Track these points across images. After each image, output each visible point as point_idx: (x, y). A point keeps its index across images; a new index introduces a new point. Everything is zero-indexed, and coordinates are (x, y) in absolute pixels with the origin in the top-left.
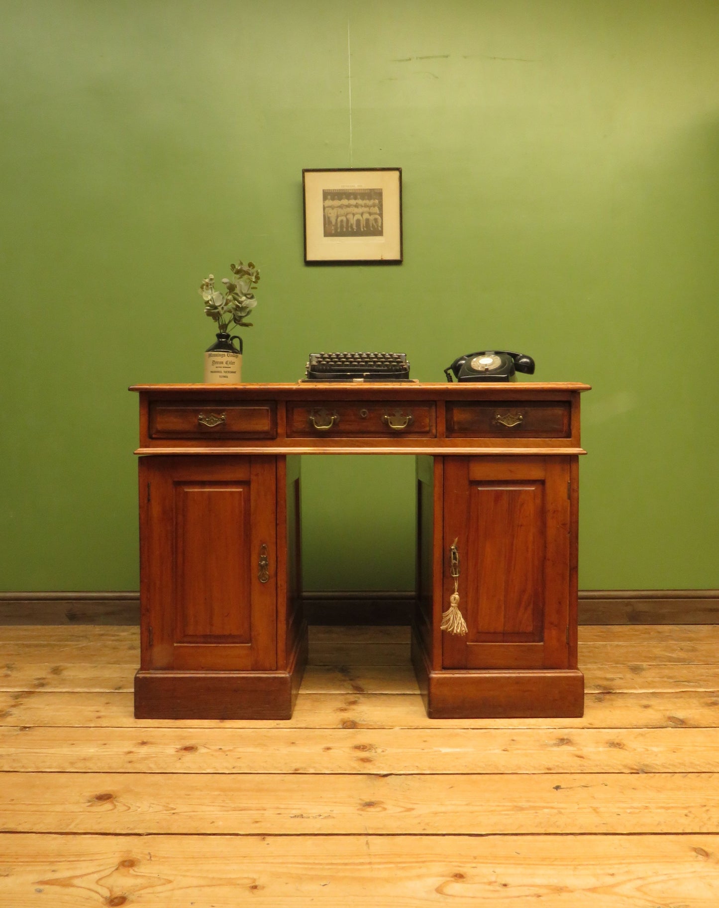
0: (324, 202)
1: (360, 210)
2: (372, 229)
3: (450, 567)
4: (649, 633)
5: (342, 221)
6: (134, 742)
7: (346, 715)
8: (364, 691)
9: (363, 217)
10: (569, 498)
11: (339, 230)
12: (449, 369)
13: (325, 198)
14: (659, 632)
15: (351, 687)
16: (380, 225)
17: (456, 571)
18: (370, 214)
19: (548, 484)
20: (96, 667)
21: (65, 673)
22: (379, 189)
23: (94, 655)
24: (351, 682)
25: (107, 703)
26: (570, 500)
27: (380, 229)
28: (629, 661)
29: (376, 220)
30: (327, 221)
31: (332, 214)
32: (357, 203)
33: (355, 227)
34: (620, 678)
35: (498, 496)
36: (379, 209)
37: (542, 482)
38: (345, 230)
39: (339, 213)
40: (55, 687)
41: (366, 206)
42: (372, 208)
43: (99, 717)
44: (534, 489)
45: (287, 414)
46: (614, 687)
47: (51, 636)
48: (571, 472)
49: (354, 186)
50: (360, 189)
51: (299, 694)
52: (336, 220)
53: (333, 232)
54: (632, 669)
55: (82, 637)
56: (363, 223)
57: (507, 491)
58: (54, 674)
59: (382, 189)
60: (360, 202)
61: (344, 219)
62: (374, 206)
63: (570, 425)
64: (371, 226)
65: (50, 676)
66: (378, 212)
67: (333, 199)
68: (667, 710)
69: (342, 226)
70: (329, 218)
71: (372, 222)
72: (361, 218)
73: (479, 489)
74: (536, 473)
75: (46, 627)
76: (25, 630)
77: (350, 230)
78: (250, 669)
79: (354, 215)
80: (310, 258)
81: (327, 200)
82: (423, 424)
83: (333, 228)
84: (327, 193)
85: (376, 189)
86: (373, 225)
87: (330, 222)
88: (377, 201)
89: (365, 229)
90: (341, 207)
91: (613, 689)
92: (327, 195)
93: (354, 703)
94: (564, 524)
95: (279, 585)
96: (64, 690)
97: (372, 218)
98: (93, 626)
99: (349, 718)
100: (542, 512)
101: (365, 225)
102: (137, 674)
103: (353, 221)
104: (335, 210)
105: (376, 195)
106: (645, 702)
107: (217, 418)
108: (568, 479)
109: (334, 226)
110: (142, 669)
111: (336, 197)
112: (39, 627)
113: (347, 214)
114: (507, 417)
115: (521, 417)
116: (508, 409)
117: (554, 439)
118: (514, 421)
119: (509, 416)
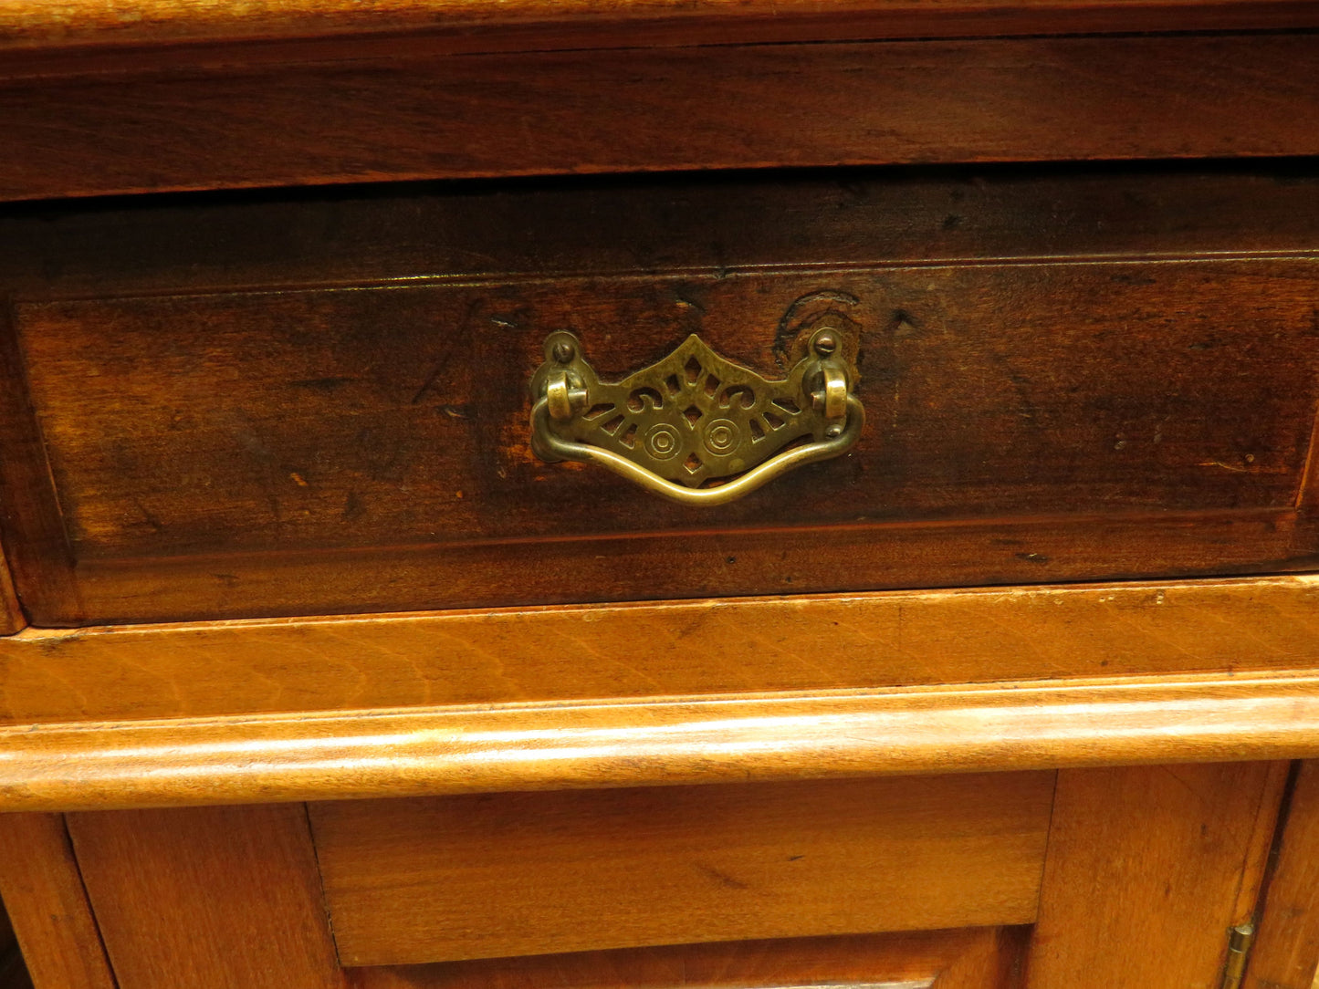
19: (1054, 964)
37: (1016, 939)
108: (1234, 902)
114: (674, 382)
115: (836, 385)
116: (683, 290)
117: (1181, 587)
118: (756, 428)
119: (693, 365)
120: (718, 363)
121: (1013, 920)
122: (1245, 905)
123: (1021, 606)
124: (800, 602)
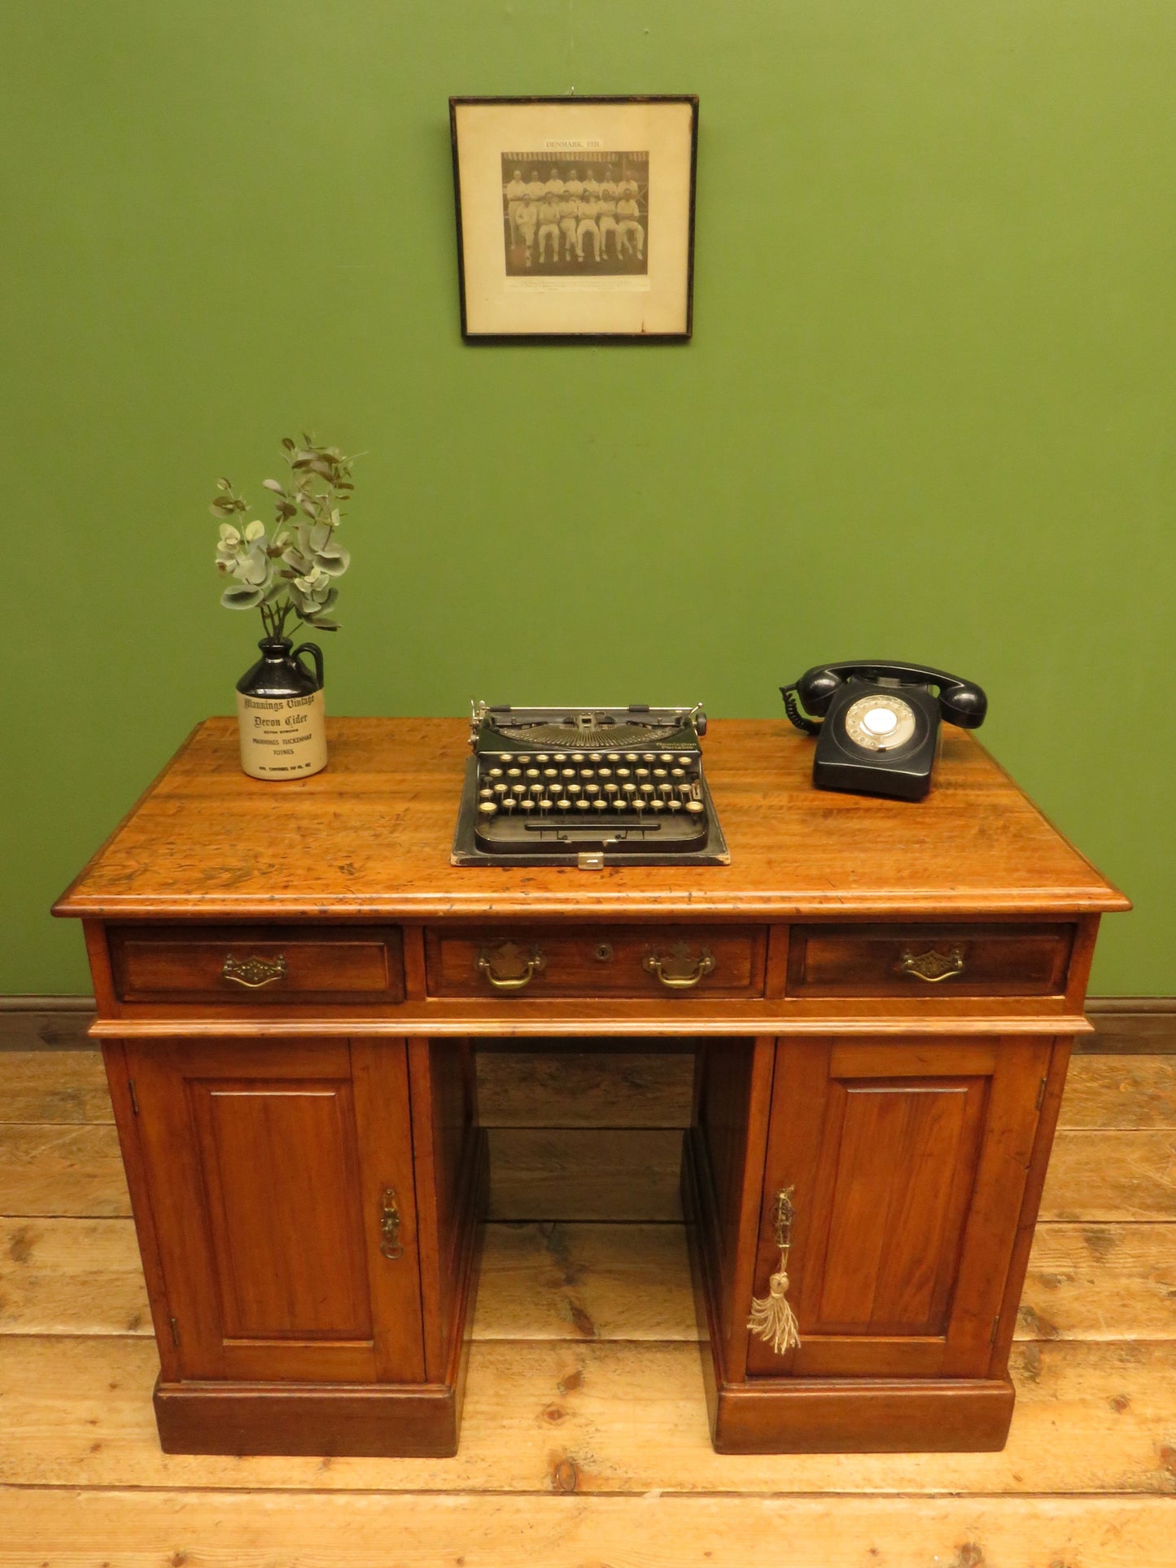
0: (505, 187)
1: (593, 208)
2: (621, 257)
3: (776, 1230)
4: (1118, 1088)
5: (549, 236)
6: (161, 1555)
7: (561, 1437)
8: (593, 1334)
9: (601, 228)
10: (1041, 1107)
11: (542, 260)
12: (791, 688)
13: (507, 177)
14: (1136, 1083)
15: (569, 1315)
16: (640, 246)
17: (785, 1237)
18: (618, 218)
19: (999, 1086)
20: (94, 1230)
21: (41, 1254)
22: (642, 153)
23: (94, 1176)
24: (567, 1290)
25: (113, 1386)
26: (1041, 1111)
27: (640, 257)
28: (1084, 1206)
29: (631, 234)
30: (512, 232)
31: (526, 217)
32: (585, 191)
33: (580, 252)
34: (1070, 1278)
35: (888, 1103)
36: (639, 206)
37: (989, 1079)
38: (556, 258)
39: (542, 216)
40: (15, 1318)
41: (607, 197)
42: (622, 203)
43: (96, 1448)
44: (966, 1090)
45: (425, 950)
46: (1059, 1321)
48: (1051, 1062)
49: (579, 145)
50: (593, 153)
51: (471, 1342)
52: (536, 234)
53: (528, 264)
54: (1088, 1240)
55: (73, 1097)
56: (599, 242)
57: (908, 1093)
58: (17, 1260)
59: (647, 153)
60: (592, 186)
61: (555, 231)
62: (627, 196)
63: (1066, 968)
64: (619, 247)
65: (9, 1267)
66: (637, 213)
67: (526, 179)
68: (1158, 1420)
69: (549, 249)
70: (517, 228)
71: (621, 239)
72: (594, 229)
73: (849, 1091)
74: (978, 1063)
77: (568, 258)
78: (374, 1382)
79: (578, 220)
80: (475, 327)
81: (513, 182)
82: (735, 972)
83: (528, 253)
84: (513, 161)
85: (632, 153)
86: (623, 243)
87: (521, 240)
88: (634, 186)
89: (605, 257)
90: (545, 199)
91: (1054, 1329)
92: (512, 167)
93: (573, 1383)
94: (1021, 1154)
96: (34, 1330)
97: (621, 228)
99: (565, 1449)
100: (978, 1133)
101: (604, 248)
102: (158, 1389)
103: (576, 237)
104: (533, 208)
105: (633, 166)
106: (1118, 1384)
107: (265, 965)
108: (1042, 1071)
109: (529, 247)
110: (164, 1379)
111: (535, 173)
113: (562, 217)
114: (928, 958)
115: (960, 962)
116: (931, 942)
117: (1027, 998)
118: (942, 966)
119: (932, 956)
120: (938, 956)
121: (989, 1074)
122: (1044, 1073)
123: (993, 1001)
124: (947, 999)
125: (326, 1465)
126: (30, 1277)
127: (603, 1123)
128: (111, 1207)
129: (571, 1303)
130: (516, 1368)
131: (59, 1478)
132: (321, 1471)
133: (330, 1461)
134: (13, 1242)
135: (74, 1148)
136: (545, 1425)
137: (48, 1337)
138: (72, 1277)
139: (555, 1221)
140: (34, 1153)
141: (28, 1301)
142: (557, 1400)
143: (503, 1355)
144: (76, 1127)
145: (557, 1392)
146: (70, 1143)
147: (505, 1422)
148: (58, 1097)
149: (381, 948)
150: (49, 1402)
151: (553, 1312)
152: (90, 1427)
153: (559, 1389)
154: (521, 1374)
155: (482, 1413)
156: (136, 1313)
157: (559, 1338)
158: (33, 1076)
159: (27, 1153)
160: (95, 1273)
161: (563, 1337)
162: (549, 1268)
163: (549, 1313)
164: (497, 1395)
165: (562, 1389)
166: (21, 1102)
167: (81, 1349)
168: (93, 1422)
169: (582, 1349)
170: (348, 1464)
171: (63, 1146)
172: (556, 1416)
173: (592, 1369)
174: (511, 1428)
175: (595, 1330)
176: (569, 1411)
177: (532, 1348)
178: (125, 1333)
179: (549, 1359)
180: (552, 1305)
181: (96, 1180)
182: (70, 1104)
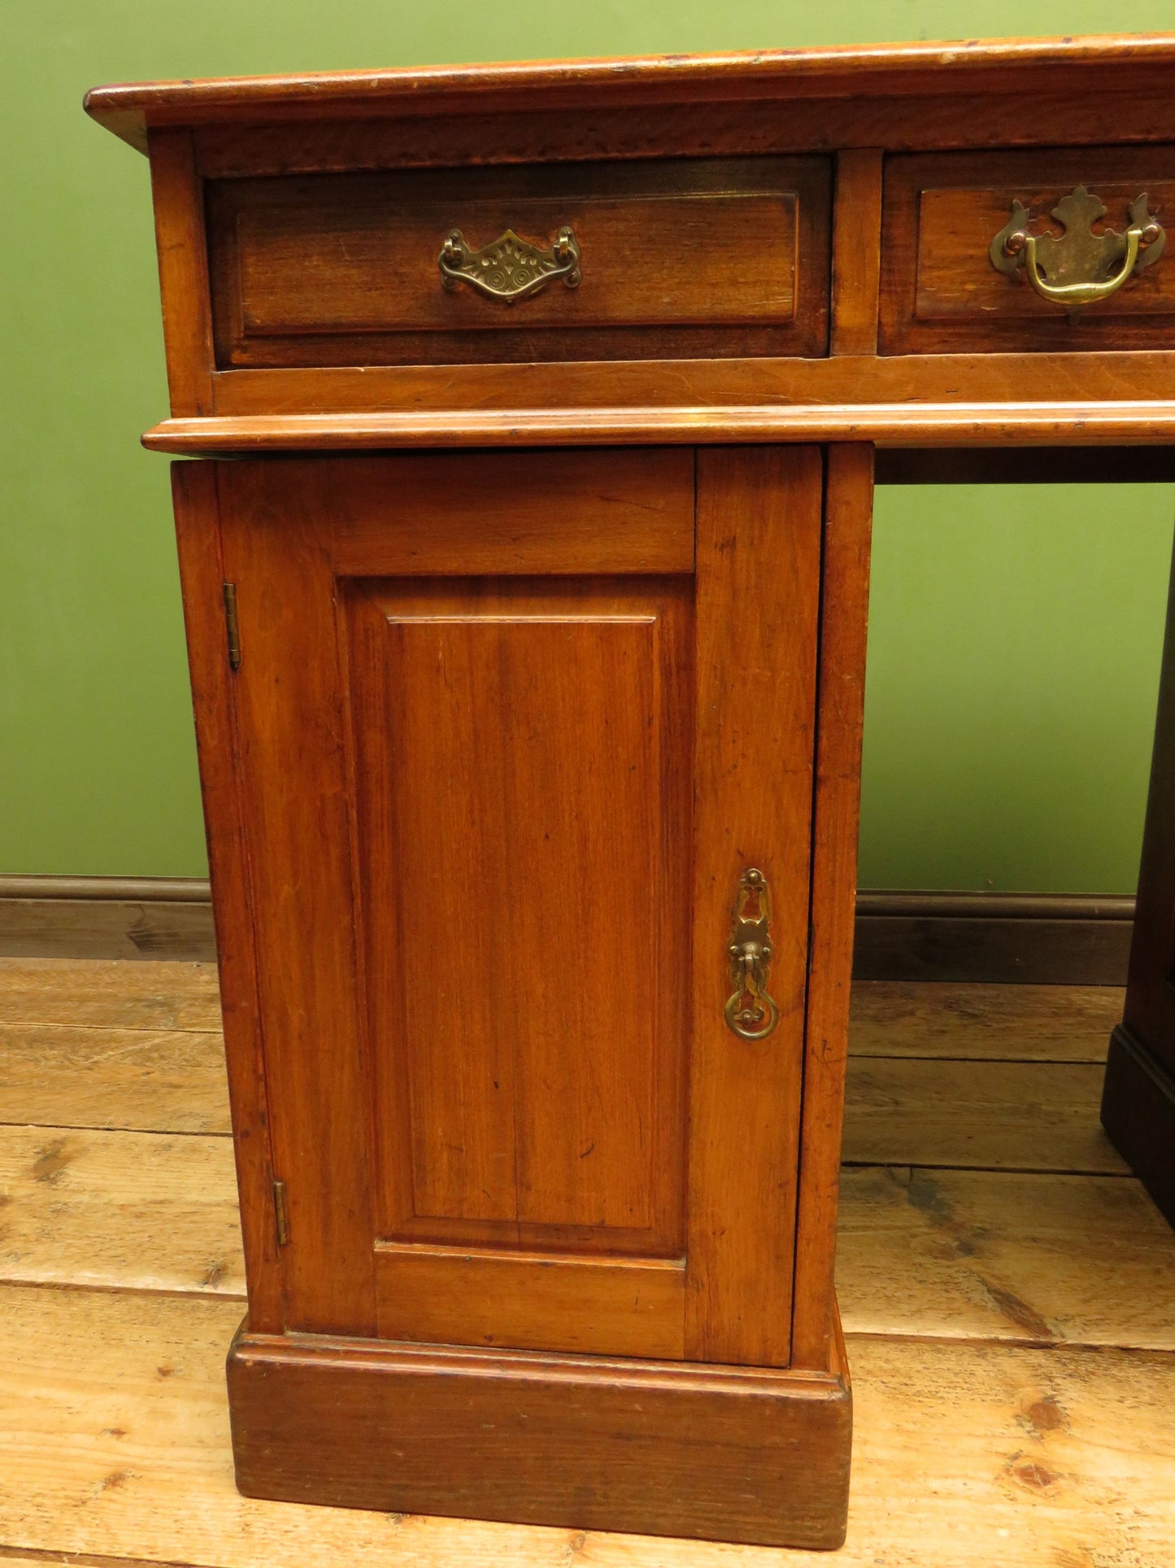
8: (1048, 1333)
15: (991, 1304)
21: (75, 1174)
23: (178, 1087)
25: (164, 1373)
40: (16, 1256)
43: (115, 1480)
47: (84, 999)
55: (162, 1004)
58: (41, 1180)
65: (26, 1189)
75: (82, 963)
76: (30, 974)
78: (681, 1355)
95: (815, 1043)
96: (41, 1277)
98: (195, 964)
102: (238, 1345)
110: (253, 1324)
112: (65, 964)
125: (577, 1548)
126: (57, 1202)
127: (935, 1054)
128: (199, 1122)
129: (983, 1282)
130: (920, 1384)
131: (32, 1534)
132: (569, 1560)
133: (583, 1540)
134: (40, 1156)
135: (155, 1055)
136: (1019, 1494)
137: (66, 1288)
138: (122, 1207)
139: (912, 1166)
140: (96, 1058)
141: (44, 1235)
142: (1027, 1447)
143: (887, 1361)
144: (161, 1033)
145: (1021, 1432)
146: (149, 1050)
147: (935, 1484)
148: (143, 1003)
149: (788, 206)
150: (45, 1392)
151: (955, 1294)
152: (112, 1441)
153: (1021, 1425)
154: (933, 1395)
155: (880, 1462)
156: (220, 1260)
157: (985, 1336)
158: (114, 983)
159: (87, 1058)
160: (161, 1202)
161: (993, 1336)
162: (926, 1230)
163: (950, 1296)
164: (899, 1429)
165: (1029, 1426)
166: (92, 1007)
167: (119, 1308)
168: (118, 1433)
169: (1037, 1357)
170: (622, 1548)
171: (141, 1051)
172: (1038, 1478)
173: (1074, 1395)
174: (950, 1495)
175: (1049, 1327)
176: (1065, 1471)
177: (939, 1351)
178: (198, 1289)
179: (979, 1371)
180: (948, 1284)
181: (181, 1090)
182: (157, 1011)
